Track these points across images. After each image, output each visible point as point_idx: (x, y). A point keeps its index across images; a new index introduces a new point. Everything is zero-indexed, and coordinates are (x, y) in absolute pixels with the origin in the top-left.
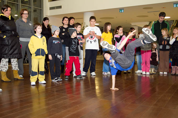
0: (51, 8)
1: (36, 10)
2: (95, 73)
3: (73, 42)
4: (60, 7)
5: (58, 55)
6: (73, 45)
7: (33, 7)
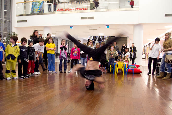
0: (18, 22)
1: (6, 22)
2: (40, 72)
3: (31, 50)
4: (26, 21)
5: (26, 59)
6: (31, 52)
7: (4, 19)
